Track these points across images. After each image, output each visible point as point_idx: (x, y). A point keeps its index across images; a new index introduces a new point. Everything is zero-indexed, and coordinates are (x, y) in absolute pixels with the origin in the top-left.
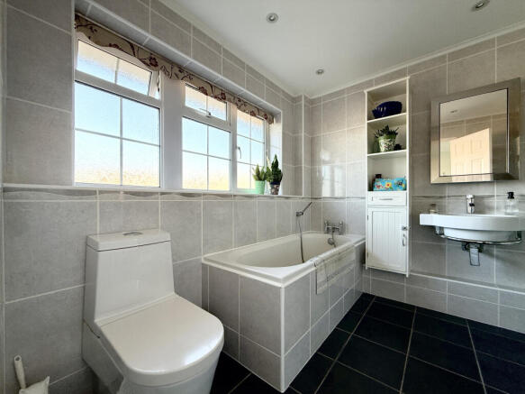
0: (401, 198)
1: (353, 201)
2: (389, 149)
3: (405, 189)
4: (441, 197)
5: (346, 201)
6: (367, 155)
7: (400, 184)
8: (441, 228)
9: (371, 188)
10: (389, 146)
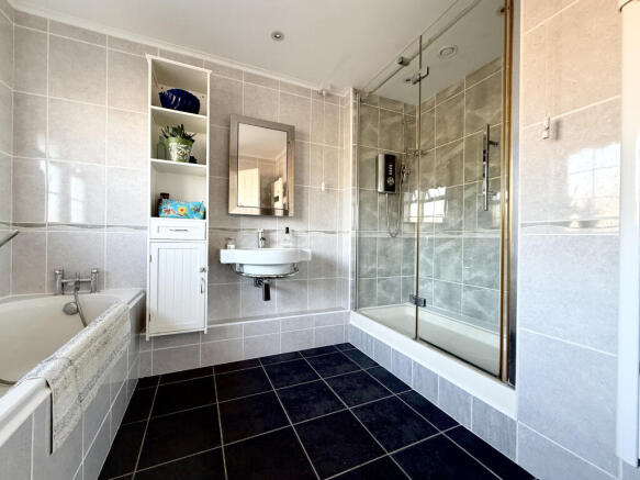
0: (199, 229)
1: (120, 231)
2: (183, 158)
3: (204, 218)
4: (236, 230)
5: (105, 232)
6: (150, 160)
7: (198, 210)
8: (241, 265)
9: (156, 213)
10: (184, 155)
